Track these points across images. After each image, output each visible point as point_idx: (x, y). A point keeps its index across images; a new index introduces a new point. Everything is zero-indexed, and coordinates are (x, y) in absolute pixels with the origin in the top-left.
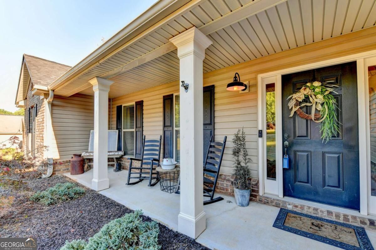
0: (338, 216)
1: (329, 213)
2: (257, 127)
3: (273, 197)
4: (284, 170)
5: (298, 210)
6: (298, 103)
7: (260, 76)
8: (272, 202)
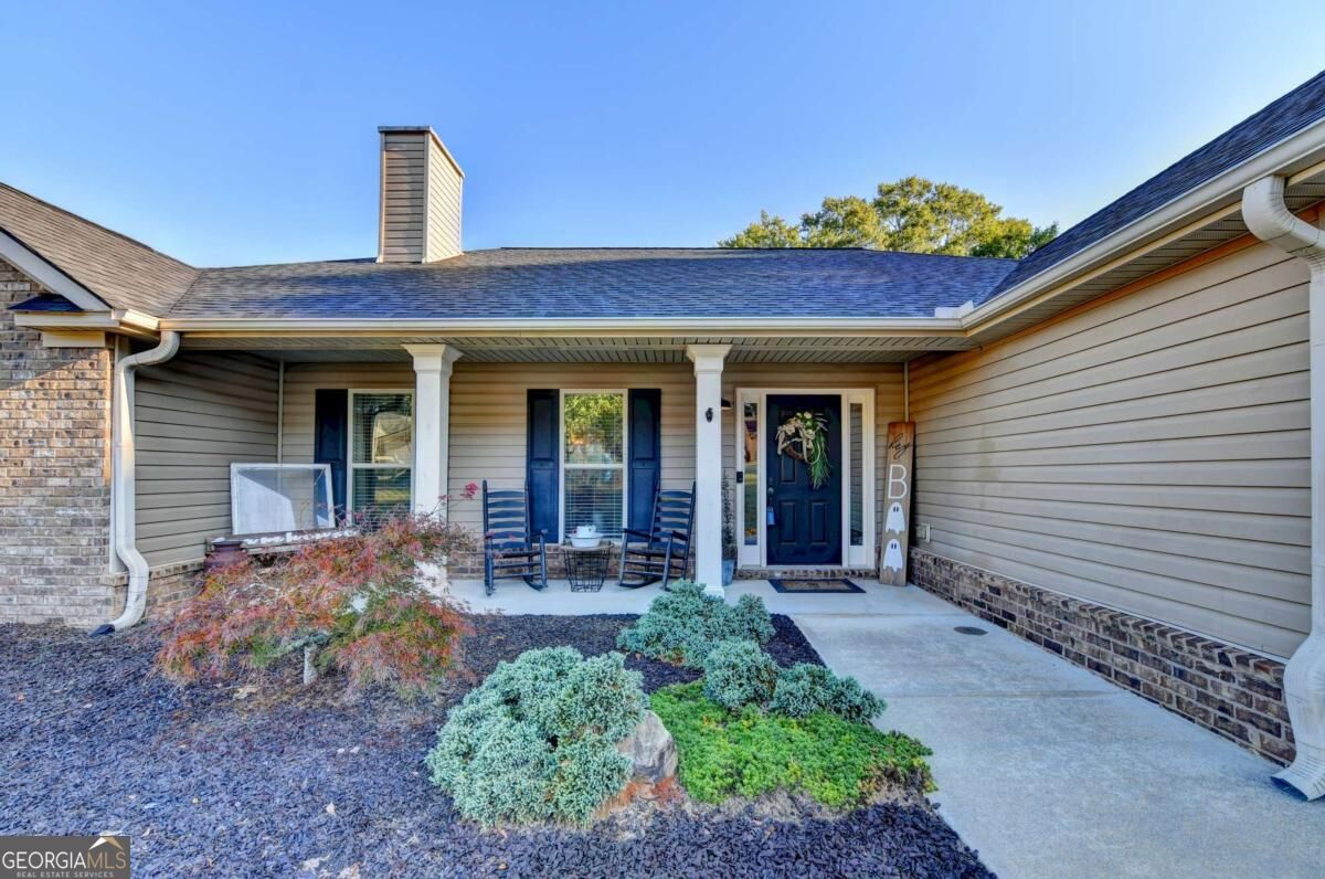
0: (826, 573)
1: (819, 572)
2: (734, 468)
3: (755, 569)
4: (769, 528)
5: (788, 576)
6: (788, 437)
7: (740, 391)
8: (757, 573)
